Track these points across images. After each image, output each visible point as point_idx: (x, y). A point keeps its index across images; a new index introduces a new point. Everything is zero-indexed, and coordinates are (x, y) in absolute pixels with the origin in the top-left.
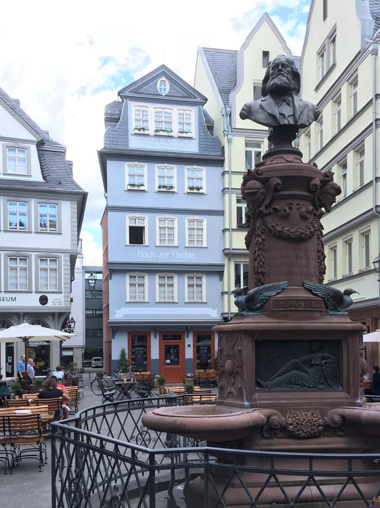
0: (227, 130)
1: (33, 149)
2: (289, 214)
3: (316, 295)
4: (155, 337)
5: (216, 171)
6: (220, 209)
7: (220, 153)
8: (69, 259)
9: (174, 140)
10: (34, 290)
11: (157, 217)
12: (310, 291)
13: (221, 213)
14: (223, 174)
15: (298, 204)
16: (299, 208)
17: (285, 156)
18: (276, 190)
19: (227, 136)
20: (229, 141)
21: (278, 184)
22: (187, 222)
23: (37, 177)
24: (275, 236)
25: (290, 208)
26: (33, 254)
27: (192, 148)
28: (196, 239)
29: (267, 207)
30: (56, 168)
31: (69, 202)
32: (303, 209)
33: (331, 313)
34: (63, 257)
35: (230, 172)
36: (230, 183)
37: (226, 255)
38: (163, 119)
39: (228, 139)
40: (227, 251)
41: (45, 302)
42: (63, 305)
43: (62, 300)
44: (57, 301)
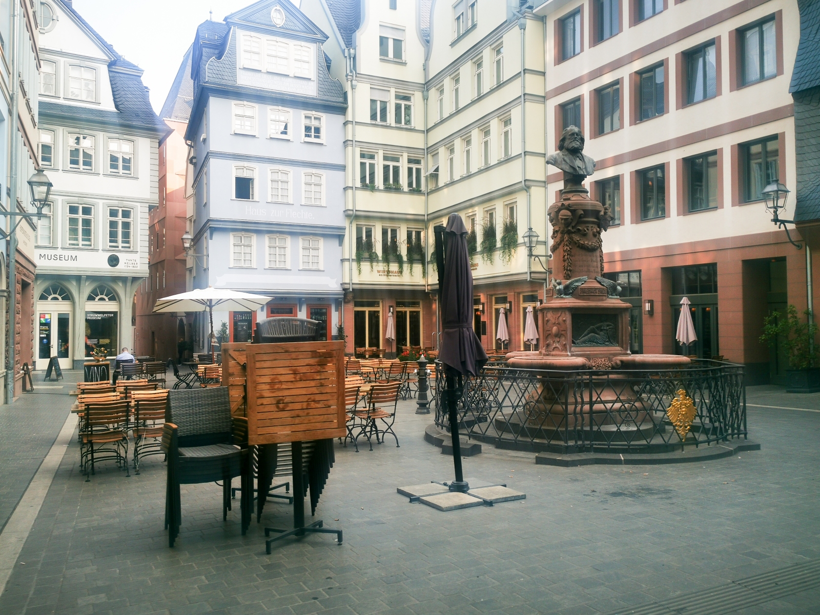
0: (351, 74)
1: (104, 69)
2: (587, 233)
3: (603, 285)
5: (338, 119)
6: (341, 163)
7: (341, 100)
8: (146, 210)
9: (290, 80)
11: (269, 167)
12: (600, 283)
13: (343, 168)
14: (345, 124)
15: (592, 227)
16: (592, 230)
17: (581, 194)
18: (580, 217)
19: (351, 81)
20: (353, 88)
21: (582, 214)
23: (108, 105)
24: (578, 247)
25: (588, 229)
26: (101, 202)
27: (310, 90)
28: (313, 197)
29: (573, 227)
30: (131, 96)
31: (148, 140)
32: (595, 230)
33: (610, 297)
34: (139, 208)
35: (354, 122)
36: (354, 135)
37: (348, 216)
38: (278, 54)
39: (352, 85)
40: (349, 212)
41: (115, 262)
42: (138, 268)
43: (138, 261)
44: (131, 262)
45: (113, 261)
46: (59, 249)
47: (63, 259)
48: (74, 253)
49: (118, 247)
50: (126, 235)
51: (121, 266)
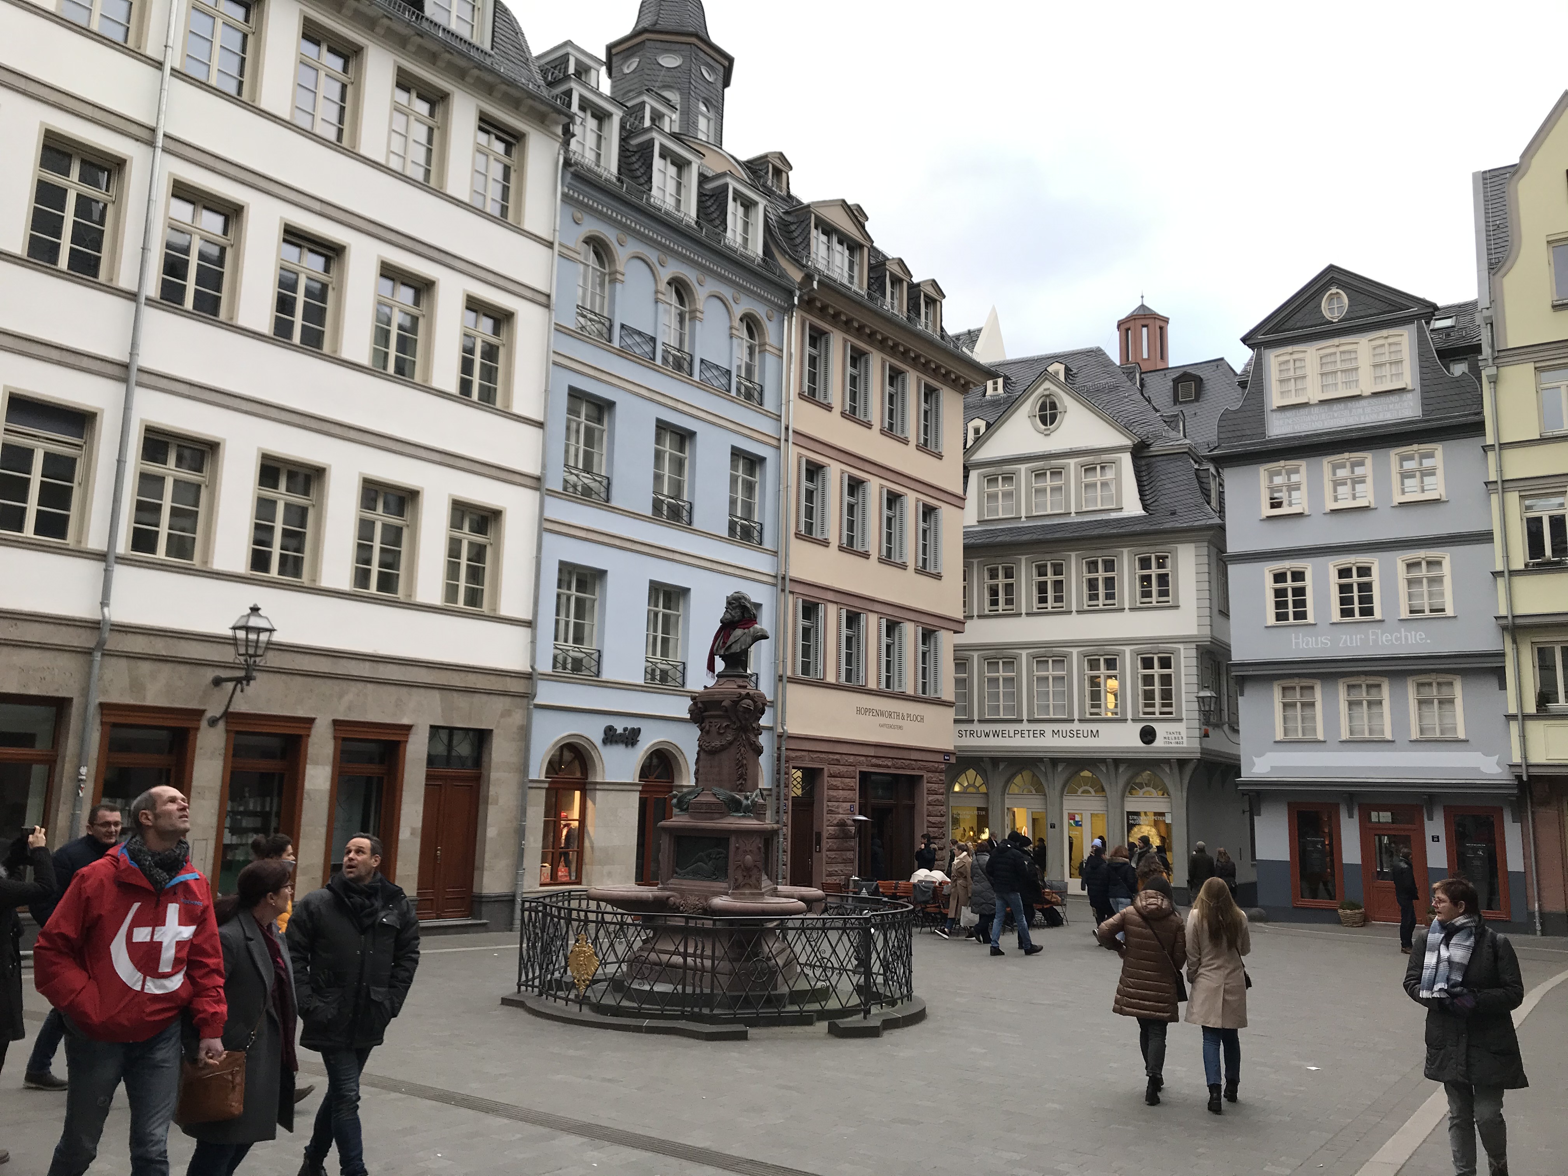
0: (1485, 357)
1: (1126, 460)
4: (1351, 816)
5: (1467, 447)
7: (1475, 408)
8: (1194, 653)
9: (1363, 403)
10: (1129, 716)
11: (1331, 562)
13: (1484, 537)
14: (1483, 452)
20: (1491, 381)
22: (1401, 568)
23: (1132, 507)
26: (1127, 650)
27: (1406, 410)
28: (1426, 600)
30: (1170, 486)
31: (1193, 545)
33: (733, 814)
34: (1182, 651)
36: (1501, 470)
37: (1507, 629)
38: (1339, 366)
40: (1501, 622)
41: (1150, 738)
42: (1185, 745)
43: (1184, 734)
44: (1173, 736)
45: (1148, 735)
46: (1076, 722)
47: (1081, 735)
48: (1094, 727)
49: (1154, 713)
50: (1167, 695)
51: (1159, 743)
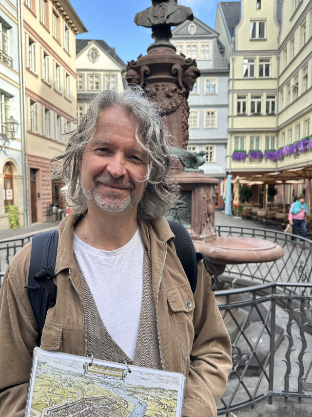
0: (232, 52)
1: (119, 75)
5: (225, 79)
6: (226, 103)
13: (227, 106)
14: (229, 81)
19: (232, 56)
21: (146, 71)
22: (205, 113)
25: (157, 89)
27: (210, 66)
28: (210, 123)
33: (187, 170)
35: (233, 79)
36: (233, 87)
37: (230, 132)
38: (192, 49)
39: (232, 59)
40: (230, 130)
